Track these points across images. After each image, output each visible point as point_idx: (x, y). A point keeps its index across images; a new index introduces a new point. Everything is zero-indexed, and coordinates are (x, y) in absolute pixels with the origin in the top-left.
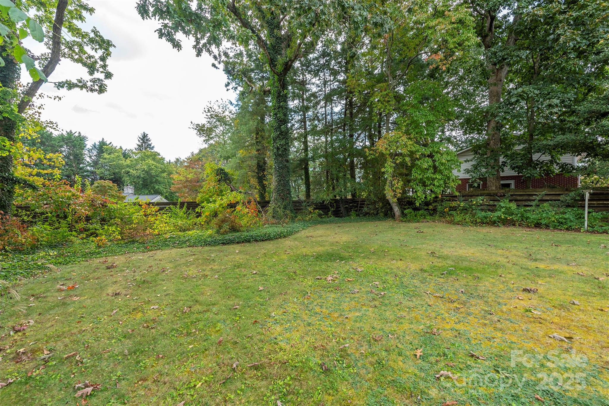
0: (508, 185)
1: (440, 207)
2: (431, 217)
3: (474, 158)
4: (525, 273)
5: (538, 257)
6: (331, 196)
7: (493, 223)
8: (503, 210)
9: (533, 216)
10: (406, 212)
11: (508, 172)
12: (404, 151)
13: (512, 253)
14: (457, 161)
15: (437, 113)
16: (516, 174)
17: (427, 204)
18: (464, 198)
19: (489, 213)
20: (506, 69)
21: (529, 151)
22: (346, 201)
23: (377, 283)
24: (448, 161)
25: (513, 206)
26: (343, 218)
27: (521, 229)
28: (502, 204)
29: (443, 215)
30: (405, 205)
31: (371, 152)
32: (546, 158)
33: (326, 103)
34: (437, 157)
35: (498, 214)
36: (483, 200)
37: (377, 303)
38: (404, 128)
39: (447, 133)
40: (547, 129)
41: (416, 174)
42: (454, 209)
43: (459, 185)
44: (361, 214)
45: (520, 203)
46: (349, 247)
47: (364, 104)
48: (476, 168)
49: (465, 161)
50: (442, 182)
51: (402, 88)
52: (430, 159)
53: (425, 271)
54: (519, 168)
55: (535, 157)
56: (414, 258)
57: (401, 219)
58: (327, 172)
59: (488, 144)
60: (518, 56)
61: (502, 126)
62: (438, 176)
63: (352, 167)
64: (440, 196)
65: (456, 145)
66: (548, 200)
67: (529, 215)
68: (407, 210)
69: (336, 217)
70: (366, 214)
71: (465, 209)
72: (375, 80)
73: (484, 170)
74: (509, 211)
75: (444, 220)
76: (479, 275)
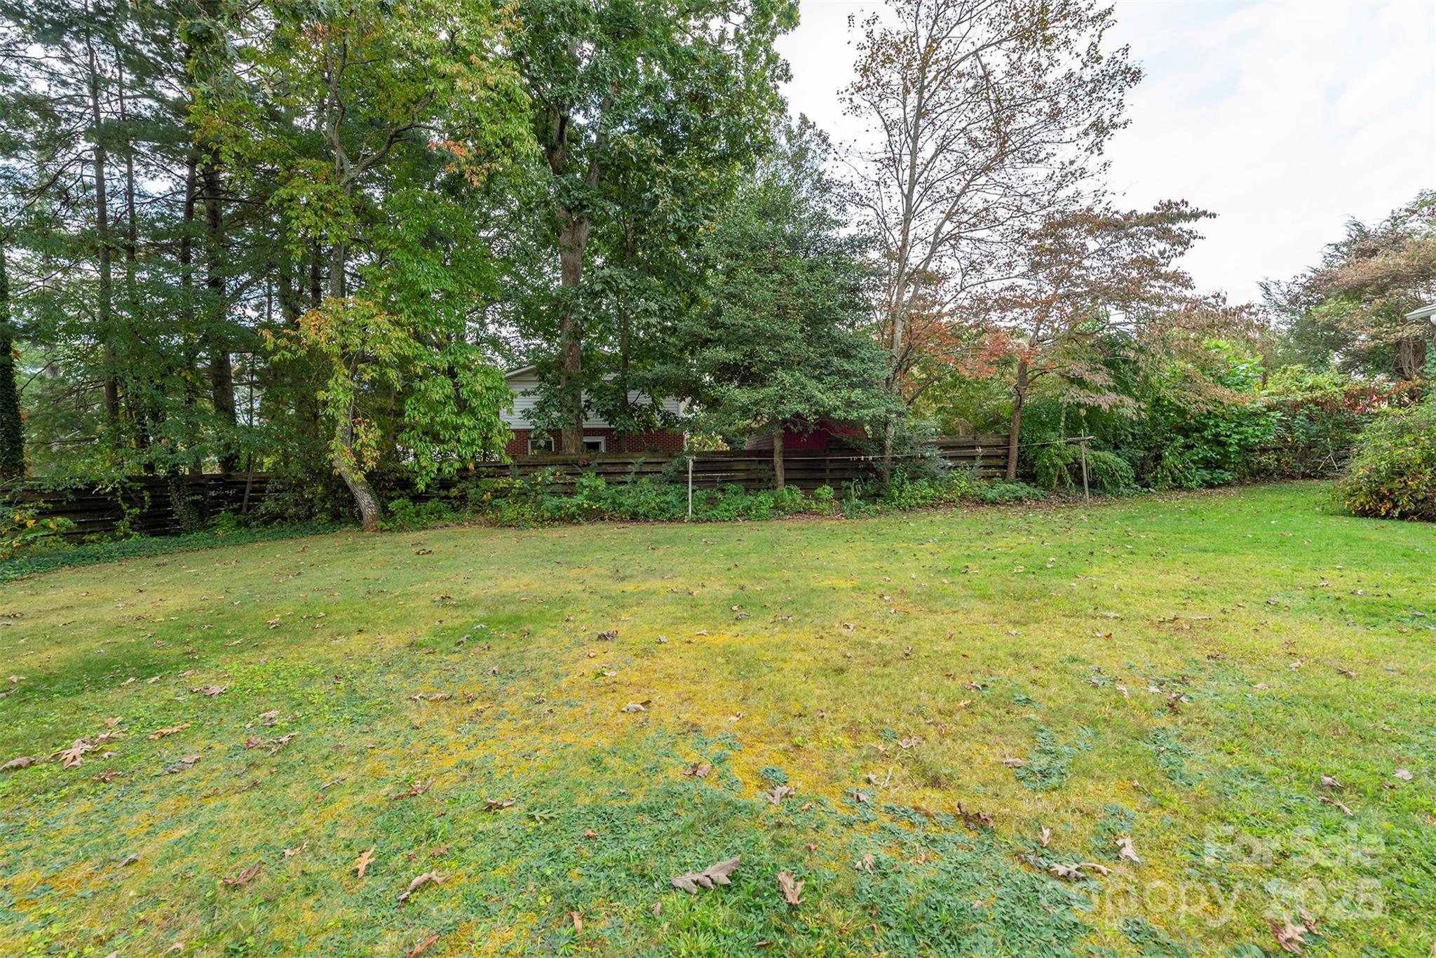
0: (595, 446)
1: (473, 491)
2: (454, 515)
3: (538, 388)
4: (604, 605)
5: (628, 572)
6: (132, 467)
7: (570, 519)
8: (585, 493)
9: (628, 501)
10: (392, 506)
11: (594, 421)
12: (384, 353)
13: (593, 572)
14: (507, 393)
15: (461, 277)
16: (606, 425)
17: (446, 484)
18: (521, 471)
19: (565, 499)
20: (587, 227)
21: (622, 386)
22: (198, 482)
23: (272, 714)
24: (488, 389)
25: (601, 483)
26: (184, 538)
27: (612, 525)
28: (585, 481)
29: (480, 507)
30: (391, 490)
31: (283, 342)
32: (645, 400)
33: (99, 151)
34: (464, 376)
35: (578, 499)
36: (553, 474)
37: (261, 774)
38: (381, 294)
39: (492, 329)
40: (647, 352)
41: (414, 413)
42: (501, 493)
43: (511, 441)
44: (255, 519)
45: (611, 478)
46: (189, 628)
47: (259, 198)
48: (542, 410)
49: (523, 394)
50: (475, 434)
51: (377, 193)
52: (449, 381)
53: (420, 646)
54: (609, 415)
55: (632, 396)
56: (397, 620)
57: (380, 524)
58: (112, 388)
59: (562, 364)
60: (603, 209)
61: (583, 334)
62: (467, 421)
63: (221, 379)
64: (471, 466)
65: (508, 357)
66: (647, 473)
67: (622, 499)
68: (396, 502)
69: (153, 535)
70: (270, 519)
71: (523, 493)
72: (295, 143)
73: (555, 414)
74: (595, 496)
75: (482, 519)
76: (531, 627)
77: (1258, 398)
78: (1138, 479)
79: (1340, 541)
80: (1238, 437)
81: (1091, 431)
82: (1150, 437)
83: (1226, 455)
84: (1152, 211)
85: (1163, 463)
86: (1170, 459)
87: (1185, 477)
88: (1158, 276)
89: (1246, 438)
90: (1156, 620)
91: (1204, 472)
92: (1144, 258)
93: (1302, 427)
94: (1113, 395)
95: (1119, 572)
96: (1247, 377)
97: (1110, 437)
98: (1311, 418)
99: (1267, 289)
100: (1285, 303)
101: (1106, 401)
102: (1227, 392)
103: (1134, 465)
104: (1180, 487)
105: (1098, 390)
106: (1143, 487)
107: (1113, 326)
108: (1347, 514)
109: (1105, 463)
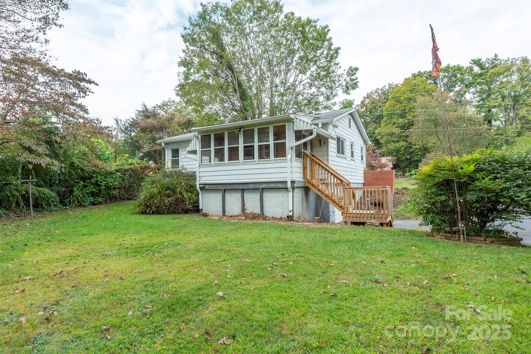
77: (112, 166)
78: (61, 202)
79: (133, 224)
80: (105, 182)
81: (37, 176)
82: (68, 181)
83: (100, 190)
84: (71, 72)
85: (74, 194)
86: (77, 192)
87: (83, 201)
88: (73, 104)
89: (108, 183)
90: (52, 274)
91: (91, 198)
92: (67, 94)
93: (127, 179)
94: (48, 159)
95: (39, 253)
96: (109, 157)
97: (48, 181)
98: (130, 176)
99: (117, 121)
100: (123, 129)
101: (44, 161)
102: (101, 162)
103: (59, 195)
104: (81, 205)
105: (39, 155)
106: (63, 206)
107: (52, 123)
108: (138, 213)
109: (44, 194)
